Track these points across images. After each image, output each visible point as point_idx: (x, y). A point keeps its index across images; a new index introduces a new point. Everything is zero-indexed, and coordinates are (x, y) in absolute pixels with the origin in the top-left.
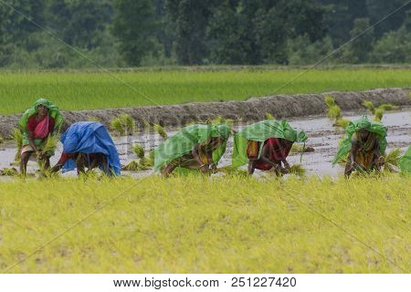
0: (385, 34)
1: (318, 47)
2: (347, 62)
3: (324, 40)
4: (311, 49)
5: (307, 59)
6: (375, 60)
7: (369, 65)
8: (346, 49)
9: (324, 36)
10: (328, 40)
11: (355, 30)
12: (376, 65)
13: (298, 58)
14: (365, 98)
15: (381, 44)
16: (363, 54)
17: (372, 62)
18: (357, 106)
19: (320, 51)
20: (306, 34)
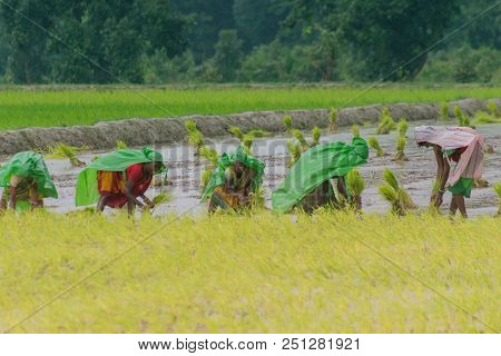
0: (255, 48)
1: (177, 64)
2: (211, 81)
3: (184, 54)
4: (169, 65)
5: (164, 77)
6: (244, 79)
7: (237, 84)
8: (210, 66)
9: (184, 50)
10: (189, 56)
11: (220, 44)
12: (245, 84)
13: (153, 75)
14: (232, 124)
15: (250, 60)
16: (229, 72)
17: (240, 81)
18: (223, 131)
19: (179, 67)
20: (163, 48)
